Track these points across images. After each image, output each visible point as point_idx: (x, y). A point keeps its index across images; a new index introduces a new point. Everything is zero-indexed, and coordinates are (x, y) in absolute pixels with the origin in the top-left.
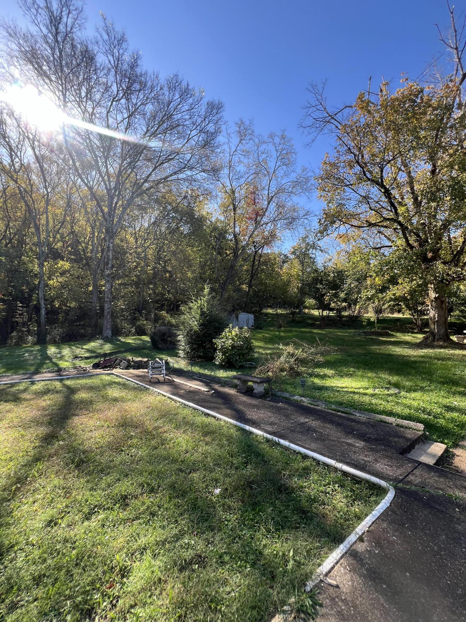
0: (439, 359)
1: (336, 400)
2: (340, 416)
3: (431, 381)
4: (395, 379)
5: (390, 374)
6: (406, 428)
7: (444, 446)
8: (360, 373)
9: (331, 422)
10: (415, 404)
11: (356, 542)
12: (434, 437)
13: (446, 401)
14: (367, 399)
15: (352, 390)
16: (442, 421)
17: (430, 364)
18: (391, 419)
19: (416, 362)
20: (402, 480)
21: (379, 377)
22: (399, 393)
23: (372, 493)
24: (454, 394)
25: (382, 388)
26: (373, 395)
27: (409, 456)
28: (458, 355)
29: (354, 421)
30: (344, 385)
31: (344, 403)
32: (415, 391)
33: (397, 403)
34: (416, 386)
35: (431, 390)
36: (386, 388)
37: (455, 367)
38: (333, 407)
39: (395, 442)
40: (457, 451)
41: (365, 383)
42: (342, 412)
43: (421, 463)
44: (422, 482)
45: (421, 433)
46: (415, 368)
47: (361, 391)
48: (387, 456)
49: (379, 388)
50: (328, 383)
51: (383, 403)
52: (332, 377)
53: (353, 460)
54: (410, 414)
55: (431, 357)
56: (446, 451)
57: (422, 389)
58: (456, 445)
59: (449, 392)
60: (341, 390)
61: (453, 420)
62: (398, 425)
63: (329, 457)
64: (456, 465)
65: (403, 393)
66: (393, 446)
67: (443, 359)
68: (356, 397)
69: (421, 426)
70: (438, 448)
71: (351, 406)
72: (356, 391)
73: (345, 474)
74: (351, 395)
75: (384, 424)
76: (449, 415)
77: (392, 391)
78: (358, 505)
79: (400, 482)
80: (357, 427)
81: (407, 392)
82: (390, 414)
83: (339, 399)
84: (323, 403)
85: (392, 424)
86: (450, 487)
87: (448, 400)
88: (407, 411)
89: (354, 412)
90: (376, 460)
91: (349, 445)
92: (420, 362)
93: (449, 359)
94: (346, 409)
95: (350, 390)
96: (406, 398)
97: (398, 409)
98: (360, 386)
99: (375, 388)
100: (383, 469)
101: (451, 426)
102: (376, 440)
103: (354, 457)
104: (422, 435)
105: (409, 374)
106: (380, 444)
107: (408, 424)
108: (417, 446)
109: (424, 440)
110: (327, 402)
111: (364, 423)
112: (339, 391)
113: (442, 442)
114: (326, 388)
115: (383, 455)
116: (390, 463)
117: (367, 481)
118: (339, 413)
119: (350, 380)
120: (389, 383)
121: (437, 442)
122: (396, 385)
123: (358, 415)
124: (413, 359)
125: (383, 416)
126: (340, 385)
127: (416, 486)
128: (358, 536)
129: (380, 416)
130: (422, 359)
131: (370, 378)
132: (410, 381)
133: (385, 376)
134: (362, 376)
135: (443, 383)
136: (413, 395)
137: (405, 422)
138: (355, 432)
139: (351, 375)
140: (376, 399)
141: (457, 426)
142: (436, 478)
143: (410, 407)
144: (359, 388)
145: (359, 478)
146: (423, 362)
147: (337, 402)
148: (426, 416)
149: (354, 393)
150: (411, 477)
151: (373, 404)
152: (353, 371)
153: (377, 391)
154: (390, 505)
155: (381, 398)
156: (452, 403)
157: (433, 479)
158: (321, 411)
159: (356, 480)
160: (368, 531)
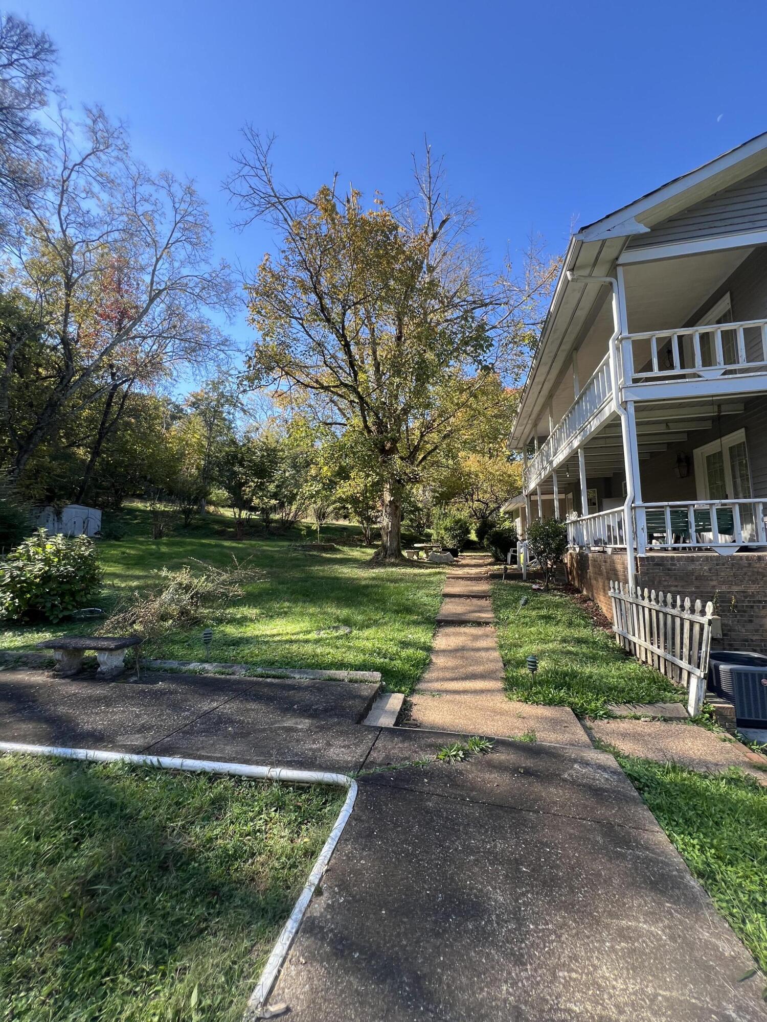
0: (392, 581)
1: (264, 657)
2: (271, 684)
3: (385, 610)
4: (344, 612)
5: (338, 607)
6: (361, 681)
7: (401, 696)
8: (298, 609)
9: (258, 698)
10: (369, 645)
11: (311, 901)
12: (391, 687)
13: (400, 636)
14: (309, 648)
15: (288, 637)
16: (398, 663)
17: (384, 588)
18: (342, 674)
19: (366, 587)
20: (364, 762)
21: (325, 613)
22: (351, 632)
23: (326, 801)
24: (408, 624)
25: (329, 628)
26: (317, 641)
27: (367, 722)
28: (409, 575)
29: (292, 687)
30: (275, 632)
31: (277, 661)
32: (368, 627)
33: (349, 648)
34: (370, 619)
35: (386, 623)
36: (334, 627)
37: (407, 589)
38: (259, 670)
39: (350, 707)
40: (415, 699)
41: (305, 625)
42: (274, 677)
43: (382, 728)
44: (387, 757)
45: (378, 685)
46: (367, 596)
47: (301, 637)
48: (342, 733)
49: (325, 629)
50: (250, 631)
51: (331, 651)
52: (257, 620)
53: (297, 754)
54: (364, 661)
55: (382, 579)
56: (405, 702)
57: (376, 623)
58: (413, 691)
59: (403, 623)
60: (271, 639)
61: (408, 659)
62: (351, 681)
63: (257, 763)
64: (414, 717)
65: (355, 632)
66: (348, 713)
67: (395, 581)
68: (295, 647)
69: (377, 675)
70: (395, 701)
71: (287, 664)
72: (293, 638)
73: (285, 783)
74: (287, 646)
75: (333, 683)
76: (404, 653)
77: (341, 632)
78: (307, 829)
79: (361, 768)
80: (298, 696)
81: (359, 629)
82: (341, 665)
83: (269, 656)
84: (241, 667)
85: (343, 680)
86: (416, 752)
87: (403, 634)
88: (361, 658)
89: (292, 672)
90: (329, 744)
91: (289, 730)
92: (372, 586)
93: (401, 580)
94: (280, 670)
95: (284, 638)
96: (358, 638)
97: (350, 657)
98: (298, 630)
99: (319, 629)
100: (338, 755)
101: (407, 667)
102: (326, 710)
103: (298, 748)
104: (379, 688)
105: (361, 603)
106: (331, 716)
107: (363, 675)
108: (374, 706)
109: (382, 693)
110: (250, 664)
111: (306, 688)
112: (267, 642)
113: (399, 692)
114: (246, 641)
115: (337, 731)
116: (346, 743)
117: (319, 784)
118: (269, 680)
119: (284, 621)
120: (338, 619)
121: (394, 692)
122: (347, 622)
123: (297, 676)
124: (363, 583)
125: (332, 672)
126: (268, 633)
127: (380, 765)
128: (313, 889)
129: (328, 672)
130: (374, 582)
131: (313, 614)
132: (362, 613)
133: (332, 610)
134: (302, 614)
135: (397, 612)
136: (367, 633)
137: (360, 674)
138: (295, 707)
139: (286, 613)
140: (323, 646)
141: (413, 666)
142: (400, 745)
143: (363, 651)
144: (298, 633)
145: (307, 783)
146: (376, 586)
147: (265, 662)
148: (382, 660)
149: (291, 642)
150: (374, 754)
151: (317, 656)
152: (288, 607)
153: (323, 634)
154: (354, 810)
155: (328, 645)
156: (407, 637)
157: (398, 749)
158: (239, 682)
159: (301, 787)
160: (327, 871)
